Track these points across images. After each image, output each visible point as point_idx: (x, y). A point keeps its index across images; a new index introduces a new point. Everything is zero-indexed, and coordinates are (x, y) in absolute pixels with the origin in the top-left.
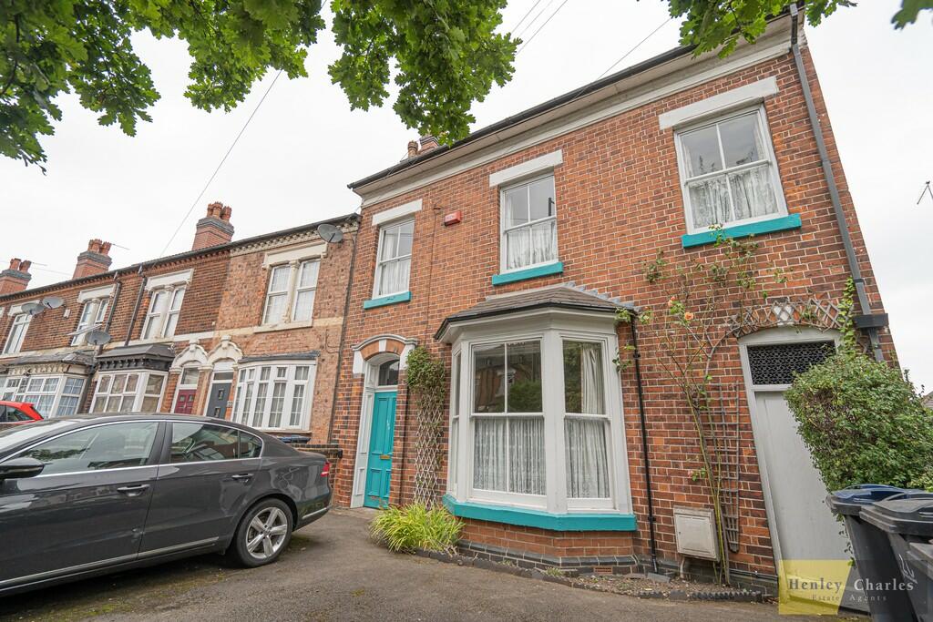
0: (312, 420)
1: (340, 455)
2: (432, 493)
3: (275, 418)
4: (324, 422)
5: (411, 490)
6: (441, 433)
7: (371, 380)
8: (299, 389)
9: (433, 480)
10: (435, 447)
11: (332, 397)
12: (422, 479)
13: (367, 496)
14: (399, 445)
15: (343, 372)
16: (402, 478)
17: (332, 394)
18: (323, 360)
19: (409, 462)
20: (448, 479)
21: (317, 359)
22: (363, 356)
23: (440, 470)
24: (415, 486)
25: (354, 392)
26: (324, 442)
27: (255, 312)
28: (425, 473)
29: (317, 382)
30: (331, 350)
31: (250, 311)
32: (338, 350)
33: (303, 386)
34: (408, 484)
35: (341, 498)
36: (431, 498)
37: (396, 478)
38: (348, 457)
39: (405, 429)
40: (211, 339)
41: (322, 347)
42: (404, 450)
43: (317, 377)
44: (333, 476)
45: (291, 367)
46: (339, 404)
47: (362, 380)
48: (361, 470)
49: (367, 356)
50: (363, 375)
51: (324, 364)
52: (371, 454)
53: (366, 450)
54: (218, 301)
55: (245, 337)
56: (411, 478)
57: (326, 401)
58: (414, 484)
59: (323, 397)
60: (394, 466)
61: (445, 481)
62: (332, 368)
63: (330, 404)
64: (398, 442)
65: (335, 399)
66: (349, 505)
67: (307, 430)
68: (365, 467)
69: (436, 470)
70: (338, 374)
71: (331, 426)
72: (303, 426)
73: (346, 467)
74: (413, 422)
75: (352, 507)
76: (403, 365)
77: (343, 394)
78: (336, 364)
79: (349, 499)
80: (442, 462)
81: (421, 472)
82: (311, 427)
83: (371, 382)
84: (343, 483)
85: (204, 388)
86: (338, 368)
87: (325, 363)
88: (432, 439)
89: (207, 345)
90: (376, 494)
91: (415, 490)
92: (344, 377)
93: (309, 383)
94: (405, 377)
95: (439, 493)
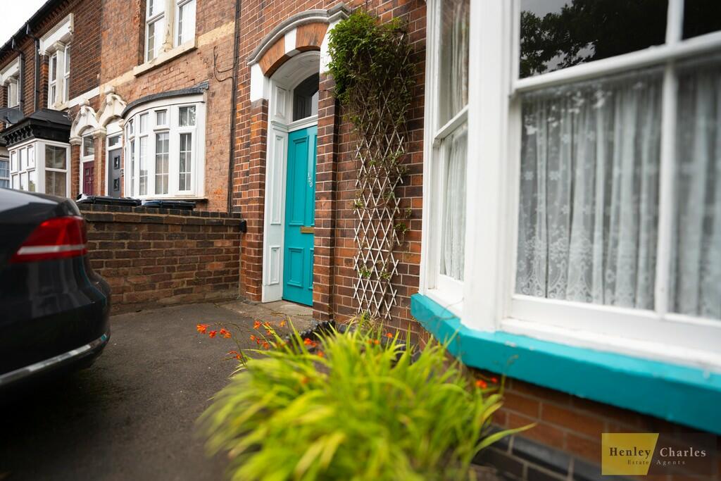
0: (207, 182)
1: (242, 227)
2: (389, 290)
3: (160, 183)
4: (221, 183)
5: (349, 283)
6: (405, 177)
7: (280, 111)
8: (185, 138)
9: (390, 267)
10: (391, 205)
11: (228, 146)
12: (369, 264)
13: (287, 286)
14: (325, 206)
15: (239, 105)
16: (332, 262)
17: (228, 141)
18: (214, 94)
19: (344, 234)
20: (423, 265)
21: (205, 94)
22: (263, 69)
23: (404, 247)
24: (356, 276)
25: (254, 130)
26: (224, 209)
27: (134, 47)
28: (374, 253)
29: (209, 127)
30: (222, 77)
31: (129, 50)
32: (230, 74)
33: (190, 135)
34: (343, 272)
35: (248, 289)
36: (387, 298)
37: (322, 261)
38: (253, 230)
39: (334, 177)
40: (98, 96)
41: (211, 75)
42: (334, 215)
43: (207, 121)
44: (237, 258)
45: (172, 108)
46: (239, 154)
47: (265, 110)
48: (275, 249)
49: (268, 67)
50: (265, 102)
51: (215, 99)
52: (289, 227)
53: (280, 219)
54: (98, 47)
55: (128, 84)
56: (349, 262)
57: (222, 153)
58: (354, 273)
59: (217, 148)
60: (318, 242)
61: (416, 270)
62: (225, 103)
63: (227, 157)
64: (323, 201)
65: (232, 148)
66: (259, 298)
67: (201, 196)
68: (281, 244)
69: (395, 247)
70: (234, 110)
71: (231, 188)
72: (196, 191)
73: (251, 245)
74: (348, 165)
75: (263, 301)
76: (325, 61)
77: (242, 139)
78: (230, 95)
79: (259, 291)
80: (408, 233)
81: (365, 252)
82: (207, 192)
83: (279, 114)
84: (249, 267)
85: (100, 157)
86: (234, 101)
87: (216, 97)
88: (387, 191)
89: (95, 104)
90: (297, 283)
91: (356, 282)
92: (242, 112)
93: (198, 129)
94: (328, 84)
95: (401, 290)
